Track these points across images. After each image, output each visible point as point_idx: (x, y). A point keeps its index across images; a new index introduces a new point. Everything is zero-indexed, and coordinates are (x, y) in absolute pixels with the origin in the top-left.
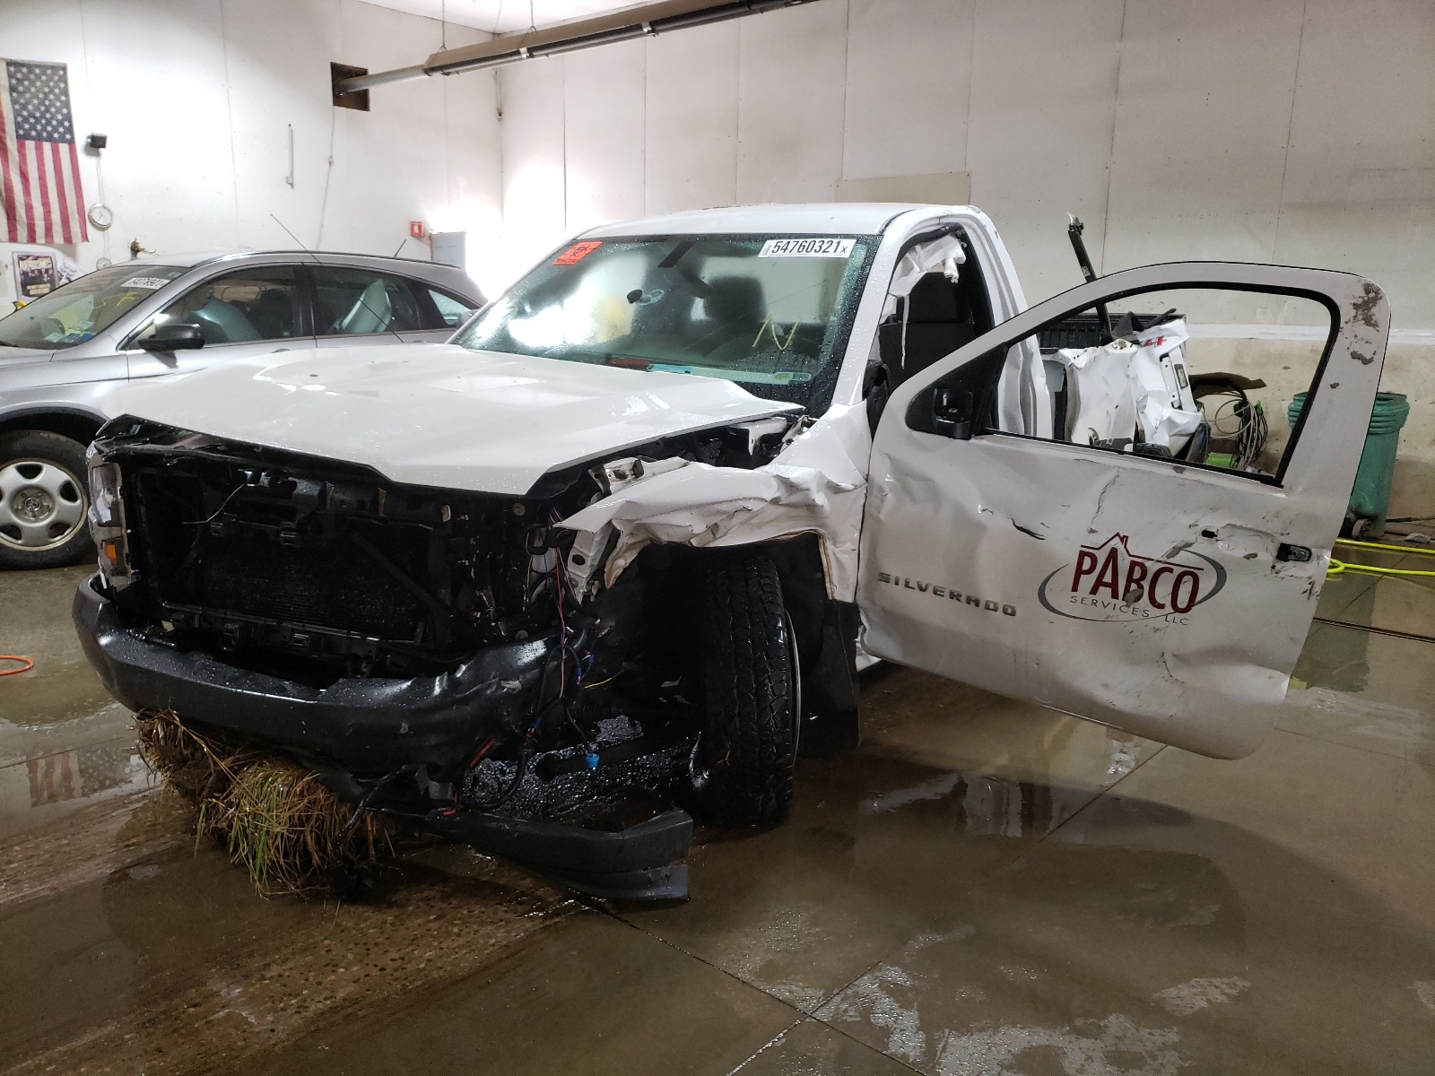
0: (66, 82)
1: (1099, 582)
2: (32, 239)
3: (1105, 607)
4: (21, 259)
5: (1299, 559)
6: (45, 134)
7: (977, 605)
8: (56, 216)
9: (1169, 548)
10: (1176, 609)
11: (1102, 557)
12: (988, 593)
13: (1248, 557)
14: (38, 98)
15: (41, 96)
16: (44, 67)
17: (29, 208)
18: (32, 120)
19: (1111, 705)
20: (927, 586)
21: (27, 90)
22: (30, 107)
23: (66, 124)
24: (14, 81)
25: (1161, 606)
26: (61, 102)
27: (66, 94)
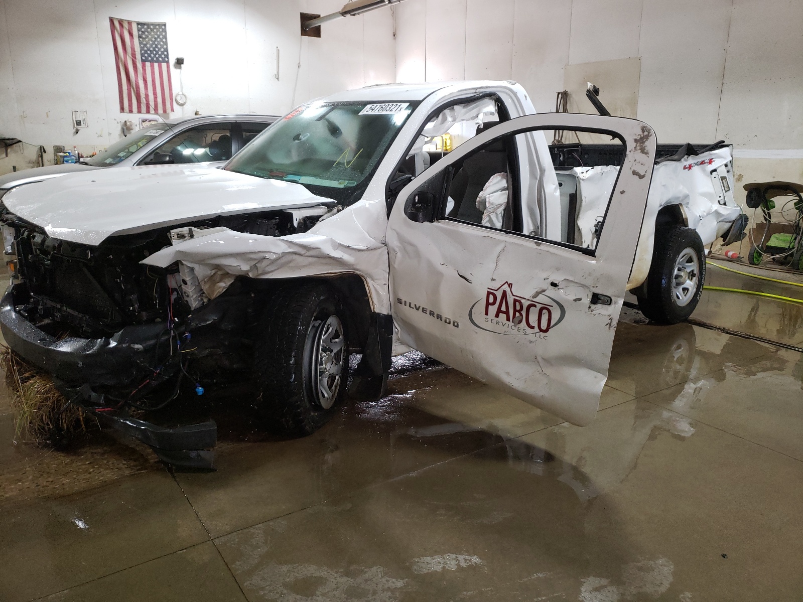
0: (166, 32)
1: (499, 311)
2: (148, 112)
3: (503, 326)
4: (143, 121)
5: (603, 303)
6: (155, 59)
7: (441, 320)
8: (160, 100)
9: (533, 292)
10: (541, 330)
11: (499, 295)
12: (447, 314)
13: (575, 300)
14: (152, 41)
15: (153, 39)
16: (154, 25)
17: (147, 96)
18: (149, 52)
19: (511, 385)
20: (419, 307)
21: (147, 37)
22: (148, 46)
23: (166, 53)
24: (140, 33)
25: (533, 328)
26: (163, 42)
27: (166, 38)
